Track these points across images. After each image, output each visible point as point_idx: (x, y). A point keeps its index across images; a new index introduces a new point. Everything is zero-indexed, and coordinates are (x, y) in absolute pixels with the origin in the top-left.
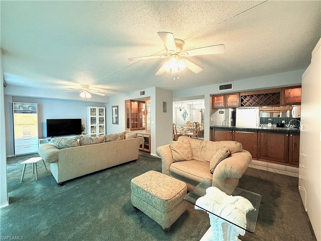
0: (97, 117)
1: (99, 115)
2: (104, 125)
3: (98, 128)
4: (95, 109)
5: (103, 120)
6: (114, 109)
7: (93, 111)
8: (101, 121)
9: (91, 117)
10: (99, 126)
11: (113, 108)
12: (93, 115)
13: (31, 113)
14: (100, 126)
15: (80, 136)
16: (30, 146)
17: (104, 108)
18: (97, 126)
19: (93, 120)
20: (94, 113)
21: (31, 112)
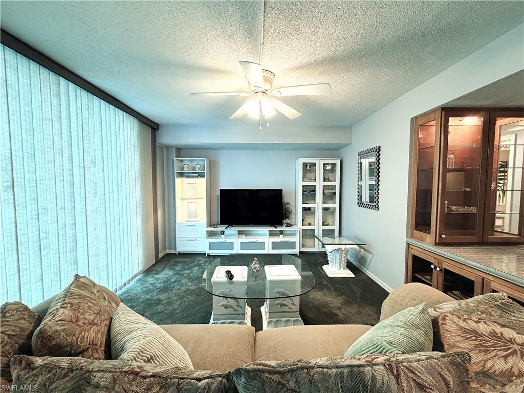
0: (319, 184)
1: (325, 180)
2: (337, 206)
3: (319, 214)
4: (314, 164)
5: (335, 193)
6: (366, 162)
7: (309, 169)
8: (329, 195)
9: (303, 186)
10: (321, 208)
11: (363, 161)
12: (310, 180)
13: (197, 177)
14: (325, 209)
15: (279, 228)
16: (194, 239)
17: (338, 162)
18: (318, 209)
19: (309, 193)
20: (313, 174)
21: (197, 175)
